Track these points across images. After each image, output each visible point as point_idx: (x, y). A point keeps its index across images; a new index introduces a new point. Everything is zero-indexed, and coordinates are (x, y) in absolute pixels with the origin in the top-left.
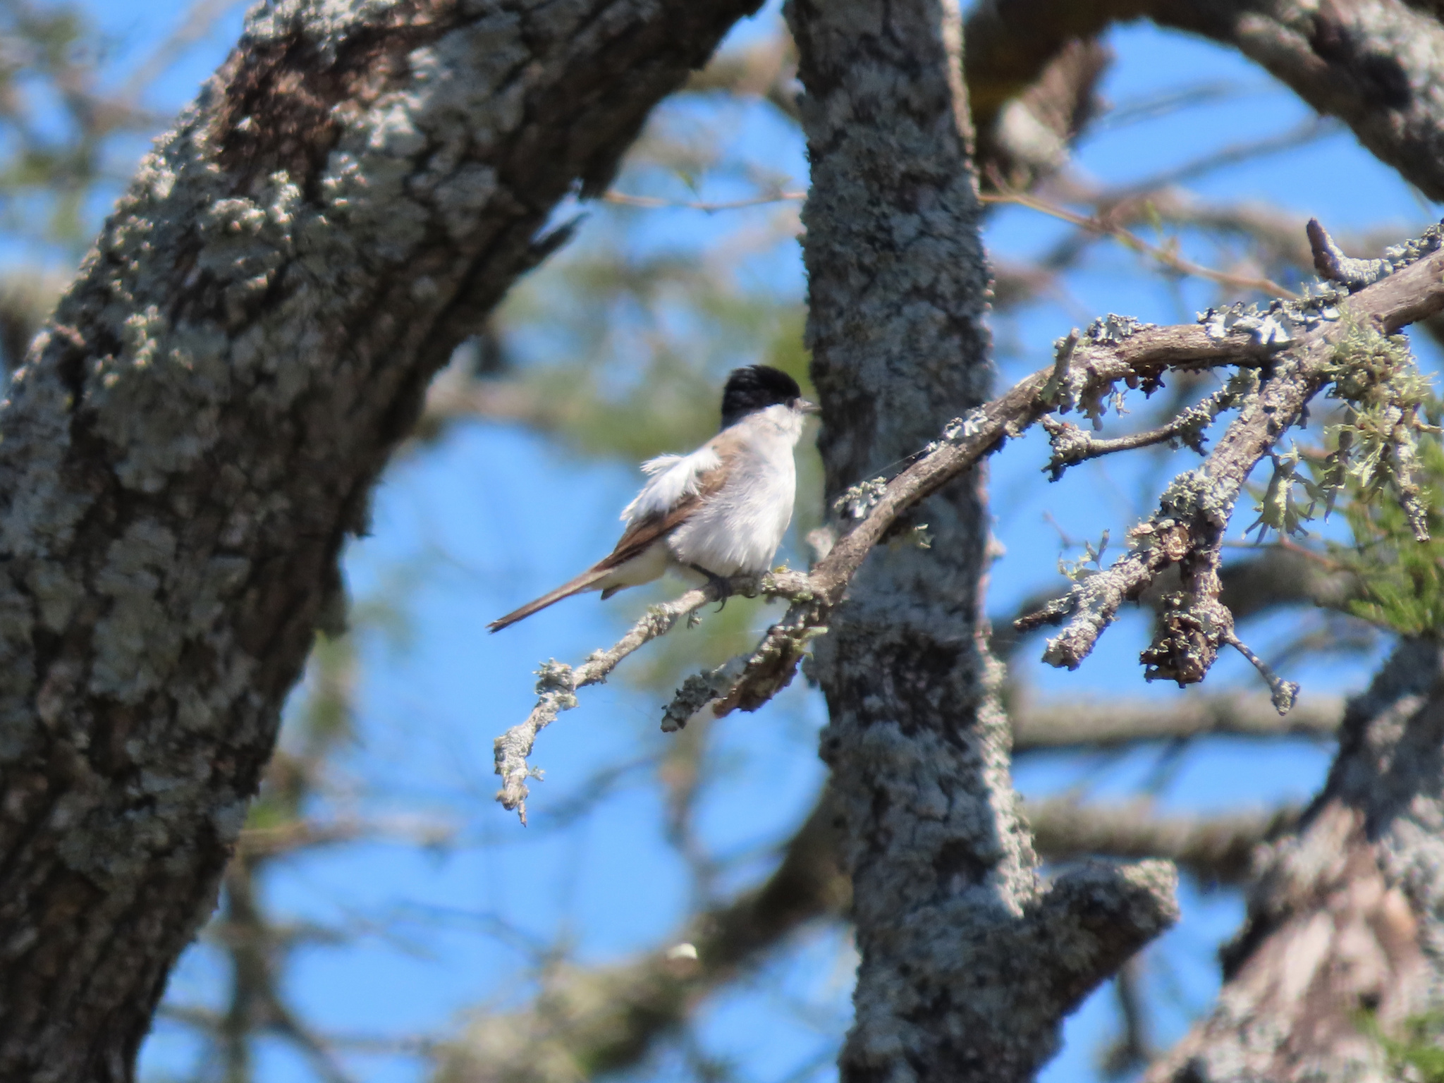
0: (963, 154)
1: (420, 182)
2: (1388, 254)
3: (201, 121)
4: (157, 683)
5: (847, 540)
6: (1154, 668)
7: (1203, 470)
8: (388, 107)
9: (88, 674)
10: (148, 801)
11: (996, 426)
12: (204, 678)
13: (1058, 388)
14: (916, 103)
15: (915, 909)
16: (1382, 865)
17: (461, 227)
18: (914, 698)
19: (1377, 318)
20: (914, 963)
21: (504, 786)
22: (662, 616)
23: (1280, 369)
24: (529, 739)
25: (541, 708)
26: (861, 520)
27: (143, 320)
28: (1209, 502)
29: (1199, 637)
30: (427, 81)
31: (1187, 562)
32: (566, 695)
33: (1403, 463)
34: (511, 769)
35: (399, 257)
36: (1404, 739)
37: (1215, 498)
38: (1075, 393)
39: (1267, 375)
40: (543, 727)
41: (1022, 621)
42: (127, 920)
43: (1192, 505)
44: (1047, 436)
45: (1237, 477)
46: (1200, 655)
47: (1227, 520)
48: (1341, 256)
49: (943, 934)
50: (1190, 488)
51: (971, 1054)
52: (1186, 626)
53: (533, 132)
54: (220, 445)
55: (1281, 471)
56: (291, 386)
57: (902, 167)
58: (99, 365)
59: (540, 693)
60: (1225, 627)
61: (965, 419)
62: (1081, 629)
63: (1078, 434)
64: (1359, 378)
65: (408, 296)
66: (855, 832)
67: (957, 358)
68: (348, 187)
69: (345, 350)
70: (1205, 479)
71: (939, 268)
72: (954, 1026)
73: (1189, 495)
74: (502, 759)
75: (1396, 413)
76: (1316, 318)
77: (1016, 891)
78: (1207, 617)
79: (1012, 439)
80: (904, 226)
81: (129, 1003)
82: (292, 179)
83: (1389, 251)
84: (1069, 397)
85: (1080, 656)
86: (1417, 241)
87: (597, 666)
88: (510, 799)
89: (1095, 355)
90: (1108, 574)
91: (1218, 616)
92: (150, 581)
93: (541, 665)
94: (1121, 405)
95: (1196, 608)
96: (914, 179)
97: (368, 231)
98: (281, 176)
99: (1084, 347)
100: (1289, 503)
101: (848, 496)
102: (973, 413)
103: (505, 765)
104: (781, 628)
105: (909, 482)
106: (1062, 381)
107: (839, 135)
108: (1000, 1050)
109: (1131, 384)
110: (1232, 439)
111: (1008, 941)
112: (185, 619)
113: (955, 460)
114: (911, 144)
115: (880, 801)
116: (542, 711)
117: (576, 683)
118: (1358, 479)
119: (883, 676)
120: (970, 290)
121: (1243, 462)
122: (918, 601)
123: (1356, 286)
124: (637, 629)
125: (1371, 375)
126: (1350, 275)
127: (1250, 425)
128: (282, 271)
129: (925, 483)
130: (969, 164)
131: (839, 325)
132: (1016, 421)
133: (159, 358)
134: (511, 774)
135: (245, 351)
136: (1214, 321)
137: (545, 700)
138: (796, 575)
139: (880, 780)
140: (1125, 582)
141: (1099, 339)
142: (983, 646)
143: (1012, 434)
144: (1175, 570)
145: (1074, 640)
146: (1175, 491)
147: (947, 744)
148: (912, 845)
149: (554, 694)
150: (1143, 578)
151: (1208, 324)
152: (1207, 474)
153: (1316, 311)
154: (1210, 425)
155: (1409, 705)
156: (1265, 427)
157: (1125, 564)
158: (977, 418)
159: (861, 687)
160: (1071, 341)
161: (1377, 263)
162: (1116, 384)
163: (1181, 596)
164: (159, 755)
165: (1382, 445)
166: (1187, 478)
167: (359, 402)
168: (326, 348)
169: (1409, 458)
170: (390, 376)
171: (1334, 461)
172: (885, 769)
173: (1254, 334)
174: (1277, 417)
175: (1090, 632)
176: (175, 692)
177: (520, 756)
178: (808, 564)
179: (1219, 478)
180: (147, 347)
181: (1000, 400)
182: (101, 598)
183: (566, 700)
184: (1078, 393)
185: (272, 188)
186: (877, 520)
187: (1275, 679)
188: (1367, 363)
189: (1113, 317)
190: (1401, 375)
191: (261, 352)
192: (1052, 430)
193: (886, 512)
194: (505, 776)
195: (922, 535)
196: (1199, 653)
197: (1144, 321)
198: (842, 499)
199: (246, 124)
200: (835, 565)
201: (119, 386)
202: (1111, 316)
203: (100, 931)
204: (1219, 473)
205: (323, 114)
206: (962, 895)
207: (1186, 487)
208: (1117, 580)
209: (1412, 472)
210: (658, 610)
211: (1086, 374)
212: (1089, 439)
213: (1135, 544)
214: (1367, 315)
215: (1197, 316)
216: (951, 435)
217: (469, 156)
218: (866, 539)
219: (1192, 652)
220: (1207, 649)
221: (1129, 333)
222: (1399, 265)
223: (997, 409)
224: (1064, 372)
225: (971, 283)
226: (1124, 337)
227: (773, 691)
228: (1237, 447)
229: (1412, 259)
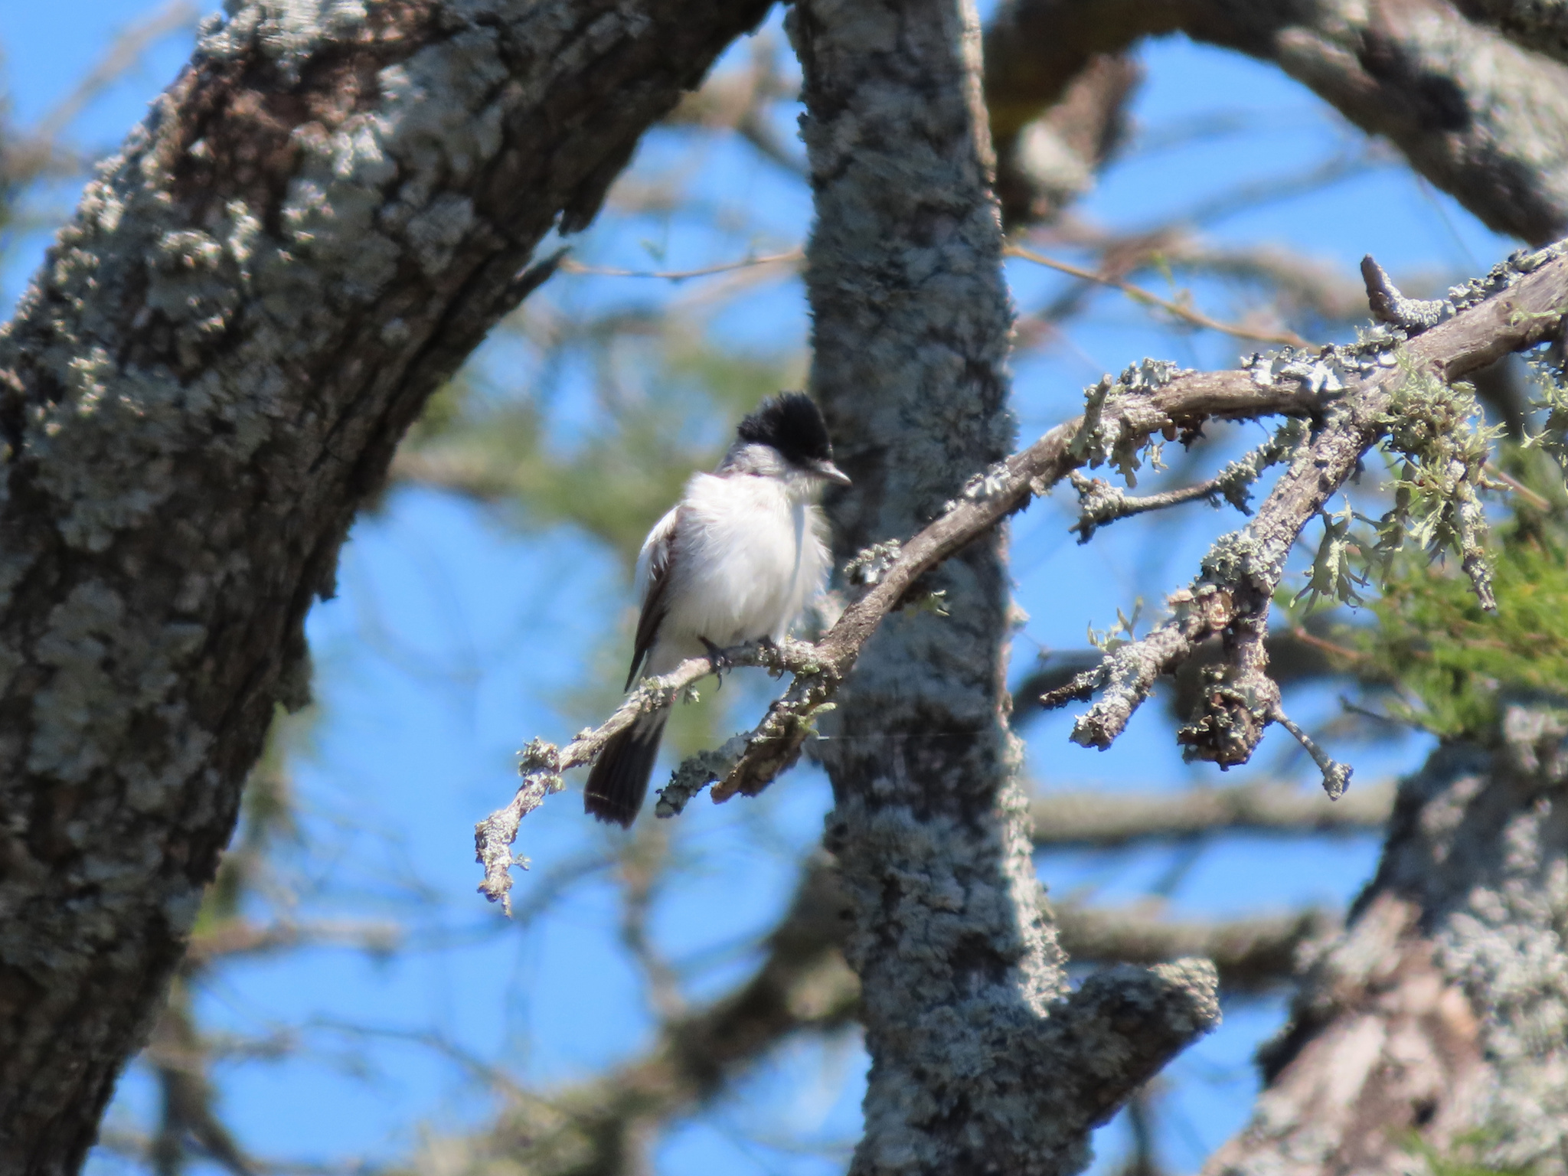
0: (984, 182)
1: (391, 213)
2: (1451, 294)
3: (151, 145)
4: (102, 759)
5: (858, 607)
6: (1193, 748)
7: (1248, 531)
8: (355, 132)
9: (26, 751)
10: (92, 890)
11: (1020, 482)
12: (154, 754)
13: (1088, 441)
14: (932, 127)
15: (929, 1009)
16: (1438, 962)
17: (435, 264)
18: (928, 779)
19: (1438, 364)
20: (929, 1067)
21: (487, 876)
22: (656, 691)
23: (1333, 420)
24: (514, 824)
25: (526, 791)
26: (874, 585)
27: (90, 363)
28: (1255, 566)
29: (1243, 714)
30: (399, 102)
31: (1230, 631)
32: (552, 778)
33: (1467, 523)
34: (494, 857)
35: (368, 297)
36: (1464, 825)
37: (1261, 562)
38: (1107, 446)
39: (1319, 425)
40: (527, 812)
41: (1049, 696)
42: (69, 1020)
43: (1236, 569)
44: (1075, 494)
45: (1285, 538)
46: (1244, 734)
47: (1274, 585)
48: (1398, 297)
49: (961, 1037)
50: (1233, 550)
51: (992, 1167)
52: (1229, 702)
53: (513, 157)
54: (174, 498)
55: (1333, 532)
56: (251, 437)
57: (917, 197)
58: (39, 413)
59: (524, 775)
60: (1272, 703)
61: (986, 475)
62: (1113, 705)
63: (1109, 491)
64: (1418, 429)
65: (376, 338)
66: (863, 924)
67: (975, 407)
68: (313, 219)
69: (310, 398)
70: (1251, 540)
71: (957, 308)
72: (974, 1138)
73: (1233, 558)
74: (484, 847)
75: (1459, 468)
76: (1372, 364)
77: (1039, 990)
78: (1252, 692)
79: (1038, 497)
80: (918, 261)
81: (71, 1112)
82: (251, 210)
83: (1451, 291)
84: (1100, 451)
85: (1112, 735)
86: (1482, 281)
87: (585, 746)
88: (493, 889)
89: (1128, 404)
90: (1141, 645)
91: (1264, 691)
92: (95, 649)
93: (526, 745)
94: (1157, 459)
95: (1240, 682)
96: (929, 210)
97: (337, 269)
98: (238, 207)
99: (1117, 395)
100: (1342, 567)
101: (859, 560)
102: (996, 469)
103: (487, 852)
104: (786, 704)
105: (926, 545)
106: (1093, 433)
107: (846, 160)
108: (1022, 1162)
109: (1169, 435)
110: (1280, 497)
111: (1030, 1045)
112: (135, 691)
113: (976, 520)
114: (926, 171)
115: (891, 891)
116: (527, 794)
117: (562, 764)
118: (1418, 540)
119: (894, 755)
120: (991, 332)
121: (1292, 521)
122: (933, 670)
123: (1416, 330)
124: (628, 705)
125: (1431, 426)
126: (1409, 317)
127: (1300, 480)
128: (239, 312)
129: (943, 546)
130: (990, 194)
131: (846, 371)
132: (1042, 477)
133: (107, 404)
134: (494, 863)
135: (199, 398)
136: (1261, 367)
137: (530, 783)
138: (802, 645)
139: (891, 869)
140: (1161, 653)
141: (1133, 386)
142: (1003, 722)
143: (1037, 491)
144: (1216, 637)
145: (1105, 717)
146: (1217, 553)
147: (964, 830)
148: (926, 940)
149: (540, 776)
150: (1181, 650)
151: (1253, 370)
152: (1253, 535)
153: (1371, 357)
154: (1256, 481)
155: (1467, 786)
156: (1316, 483)
157: (1161, 634)
158: (1000, 474)
159: (870, 768)
160: (1103, 389)
161: (1438, 304)
162: (1152, 436)
163: (1224, 669)
164: (105, 839)
165: (1443, 504)
166: (1230, 539)
167: (324, 456)
168: (290, 397)
169: (1473, 518)
170: (357, 425)
171: (1391, 521)
172: (896, 857)
173: (1303, 381)
174: (1329, 472)
175: (1122, 708)
176: (123, 770)
177: (503, 843)
178: (814, 634)
179: (1265, 540)
180: (92, 392)
181: (1024, 454)
182: (41, 667)
183: (553, 783)
184: (1111, 446)
185: (229, 220)
186: (891, 585)
187: (1326, 760)
188: (1427, 413)
189: (1149, 362)
190: (1464, 427)
191: (216, 400)
192: (1081, 487)
193: (900, 577)
194: (487, 864)
195: (941, 602)
196: (1243, 732)
197: (1183, 367)
198: (852, 563)
199: (199, 149)
200: (844, 634)
201: (61, 435)
202: (1146, 361)
203: (40, 1033)
204: (1265, 535)
205: (285, 138)
206: (980, 994)
207: (1230, 550)
208: (1152, 652)
209: (1476, 532)
210: (652, 684)
211: (1119, 426)
212: (1122, 496)
213: (1172, 612)
214: (1427, 361)
215: (1241, 361)
216: (971, 492)
217: (444, 185)
218: (879, 606)
219: (1235, 731)
220: (1252, 727)
221: (1167, 380)
222: (1462, 306)
223: (1022, 463)
224: (1094, 424)
225: (991, 324)
226: (1160, 384)
227: (776, 775)
228: (1286, 505)
229: (1477, 300)
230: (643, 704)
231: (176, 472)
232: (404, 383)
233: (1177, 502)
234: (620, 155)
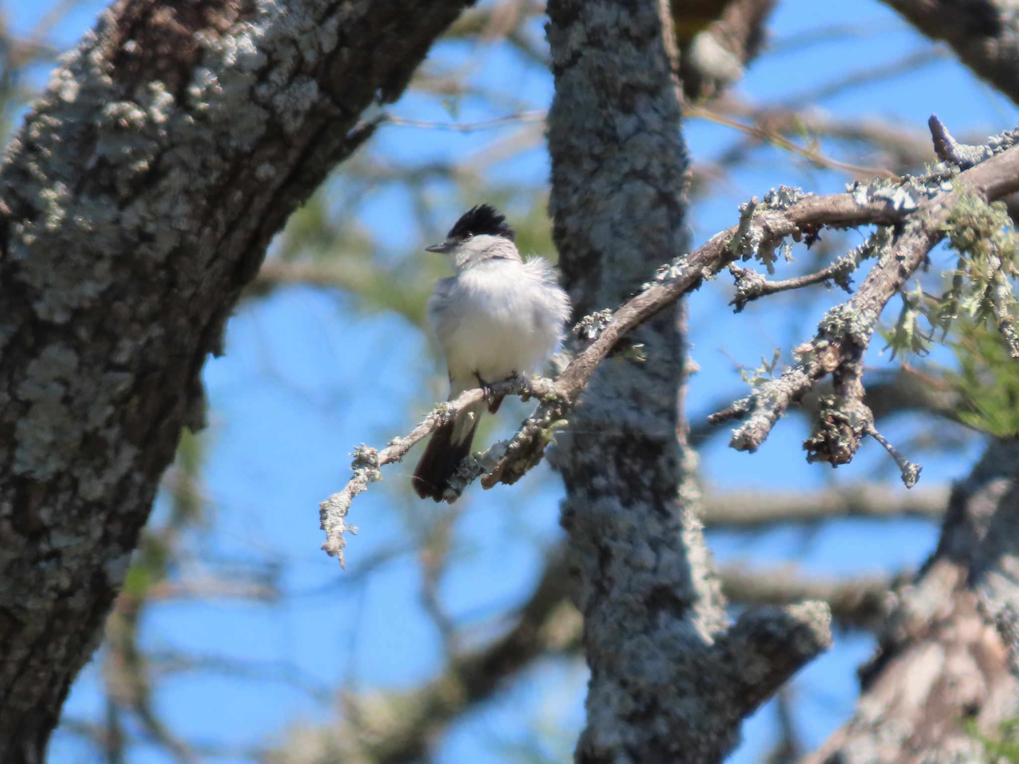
0: (669, 69)
1: (263, 91)
2: (989, 141)
3: (97, 44)
4: (62, 466)
5: (583, 355)
6: (813, 453)
7: (850, 304)
8: (240, 34)
9: (11, 459)
10: (55, 555)
11: (695, 270)
12: (98, 462)
13: (741, 241)
14: (634, 31)
15: (631, 637)
16: (980, 609)
17: (292, 125)
18: (632, 480)
19: (982, 190)
20: (630, 678)
21: (328, 538)
22: (445, 412)
23: (909, 228)
24: (347, 503)
25: (355, 480)
26: (593, 340)
27: (53, 194)
28: (855, 327)
29: (848, 430)
30: (268, 15)
31: (838, 373)
32: (373, 471)
33: (1002, 299)
34: (333, 525)
35: (247, 148)
36: (997, 514)
37: (859, 325)
38: (754, 245)
39: (899, 231)
40: (356, 495)
41: (716, 416)
42: (39, 644)
43: (843, 330)
44: (732, 279)
45: (875, 309)
46: (848, 443)
47: (868, 341)
48: (954, 143)
49: (653, 657)
50: (840, 317)
51: (675, 747)
52: (837, 421)
53: (345, 52)
54: (112, 287)
55: (909, 304)
56: (166, 244)
57: (623, 79)
58: (20, 228)
59: (354, 469)
60: (867, 422)
61: (672, 265)
62: (759, 423)
63: (756, 277)
64: (968, 234)
65: (252, 176)
66: (586, 579)
67: (664, 224)
68: (208, 95)
69: (206, 217)
70: (852, 310)
71: (650, 156)
72: (661, 726)
73: (840, 322)
74: (325, 518)
75: (996, 261)
76: (936, 189)
77: (707, 624)
78: (853, 415)
79: (707, 280)
80: (625, 124)
81: (41, 705)
82: (168, 89)
83: (990, 140)
84: (750, 249)
85: (758, 443)
86: (1011, 133)
87: (396, 449)
88: (332, 548)
89: (769, 216)
90: (778, 381)
91: (862, 414)
92: (58, 390)
93: (355, 449)
94: (788, 254)
95: (845, 407)
96: (632, 88)
97: (224, 128)
98: (157, 86)
99: (761, 211)
100: (915, 329)
101: (584, 323)
102: (677, 261)
103: (328, 522)
104: (533, 420)
105: (629, 312)
106: (745, 236)
107: (577, 55)
108: (696, 744)
109: (797, 238)
110: (872, 280)
111: (701, 662)
112: (85, 418)
113: (664, 295)
114: (631, 61)
115: (605, 556)
116: (356, 482)
117: (380, 462)
118: (968, 311)
119: (607, 461)
120: (673, 172)
121: (880, 297)
122: (634, 404)
123: (966, 166)
124: (426, 421)
125: (977, 233)
126: (961, 157)
127: (885, 269)
128: (158, 157)
129: (640, 313)
130: (674, 77)
131: (574, 200)
132: (710, 267)
133: (66, 223)
134: (333, 530)
135: (131, 217)
136: (860, 191)
137: (358, 474)
138: (544, 381)
139: (606, 540)
140: (791, 387)
141: (772, 205)
142: (682, 439)
143: (706, 276)
144: (829, 377)
145: (753, 431)
146: (829, 319)
147: (656, 513)
148: (629, 589)
149: (365, 470)
150: (805, 385)
151: (854, 193)
152: (854, 307)
153: (935, 184)
154: (856, 270)
155: (1000, 486)
156: (897, 271)
157: (791, 374)
158: (681, 265)
159: (591, 471)
160: (752, 207)
161: (981, 149)
162: (785, 238)
163: (834, 398)
164: (64, 519)
165: (985, 286)
166: (838, 310)
167: (216, 257)
168: (192, 216)
169: (1006, 296)
170: (239, 236)
171: (950, 298)
172: (609, 532)
173: (889, 202)
174: (906, 264)
175: (765, 425)
176: (76, 473)
177: (340, 516)
178: (553, 373)
179: (862, 310)
180: (57, 214)
181: (698, 251)
182: (22, 403)
183: (373, 474)
184: (757, 245)
185: (151, 94)
186: (605, 340)
187: (904, 461)
188: (974, 223)
189: (783, 188)
190: (1000, 233)
191: (143, 219)
192: (736, 274)
193: (611, 334)
194: (328, 531)
195: (639, 352)
196: (848, 442)
197: (806, 191)
198: (578, 325)
199: (131, 46)
200: (573, 375)
201: (35, 243)
202: (782, 187)
203: (19, 653)
204: (862, 306)
205: (190, 39)
206: (667, 627)
207: (837, 317)
208: (785, 386)
209: (1008, 306)
210: (442, 407)
211: (763, 231)
212: (764, 280)
213: (799, 359)
214: (974, 187)
215: (846, 187)
216: (661, 277)
217: (298, 71)
218: (597, 354)
219: (842, 441)
220: (853, 439)
221: (795, 200)
222: (997, 149)
223: (696, 257)
224: (746, 230)
225: (674, 167)
226: (791, 203)
227: (526, 469)
228: (876, 286)
229: (1007, 146)
230: (436, 421)
231: (114, 268)
232: (271, 207)
233: (802, 285)
234: (420, 52)
